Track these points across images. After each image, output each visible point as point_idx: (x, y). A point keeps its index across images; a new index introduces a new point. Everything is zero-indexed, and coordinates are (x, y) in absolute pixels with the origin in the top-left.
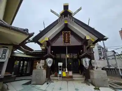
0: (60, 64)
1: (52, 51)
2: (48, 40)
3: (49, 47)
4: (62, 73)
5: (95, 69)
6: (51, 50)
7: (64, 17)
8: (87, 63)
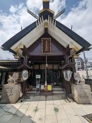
0: (38, 76)
1: (30, 62)
2: (23, 48)
3: (25, 57)
4: (40, 86)
5: (78, 83)
6: (29, 60)
7: (44, 20)
8: (68, 76)
